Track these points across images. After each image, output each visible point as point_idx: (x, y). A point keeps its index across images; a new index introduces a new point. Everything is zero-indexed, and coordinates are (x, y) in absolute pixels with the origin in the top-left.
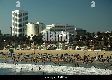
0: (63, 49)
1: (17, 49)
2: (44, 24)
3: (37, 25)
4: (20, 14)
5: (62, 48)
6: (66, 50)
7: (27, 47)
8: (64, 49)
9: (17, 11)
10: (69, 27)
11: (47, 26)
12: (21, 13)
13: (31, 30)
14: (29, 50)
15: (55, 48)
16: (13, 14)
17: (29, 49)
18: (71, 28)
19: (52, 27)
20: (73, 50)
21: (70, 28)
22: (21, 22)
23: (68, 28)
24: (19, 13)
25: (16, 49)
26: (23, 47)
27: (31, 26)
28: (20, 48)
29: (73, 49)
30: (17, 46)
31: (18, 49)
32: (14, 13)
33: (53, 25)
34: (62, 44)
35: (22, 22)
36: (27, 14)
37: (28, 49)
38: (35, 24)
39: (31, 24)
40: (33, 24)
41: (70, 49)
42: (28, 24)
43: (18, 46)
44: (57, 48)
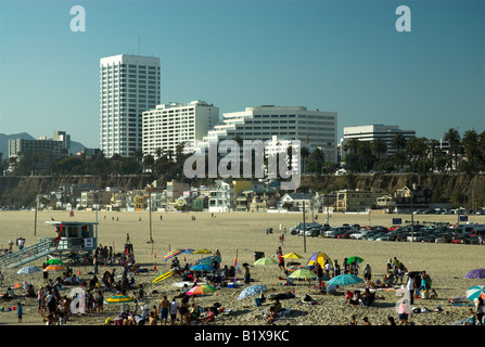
0: (233, 206)
1: (78, 206)
2: (217, 109)
3: (188, 112)
4: (128, 68)
5: (232, 202)
6: (244, 210)
7: (112, 199)
8: (239, 207)
9: (117, 59)
10: (310, 117)
11: (226, 115)
12: (130, 66)
13: (168, 130)
14: (117, 209)
15: (206, 204)
16: (104, 69)
17: (117, 205)
18: (319, 123)
19: (242, 120)
20: (269, 211)
21: (314, 123)
22: (130, 100)
23: (309, 123)
24: (123, 66)
25: (74, 206)
26: (100, 199)
27: (168, 114)
28: (89, 204)
29: (268, 206)
30: (80, 196)
31: (81, 208)
32: (105, 66)
33: (249, 113)
34: (232, 186)
35: (135, 101)
36: (157, 71)
37: (114, 209)
38: (181, 108)
39: (167, 106)
40: (174, 109)
41: (259, 204)
42: (158, 107)
43: (84, 194)
44: (213, 202)
